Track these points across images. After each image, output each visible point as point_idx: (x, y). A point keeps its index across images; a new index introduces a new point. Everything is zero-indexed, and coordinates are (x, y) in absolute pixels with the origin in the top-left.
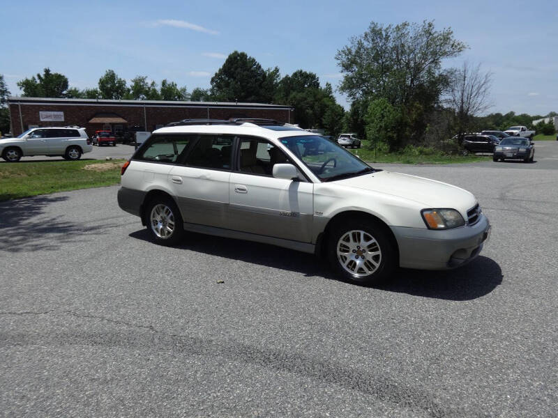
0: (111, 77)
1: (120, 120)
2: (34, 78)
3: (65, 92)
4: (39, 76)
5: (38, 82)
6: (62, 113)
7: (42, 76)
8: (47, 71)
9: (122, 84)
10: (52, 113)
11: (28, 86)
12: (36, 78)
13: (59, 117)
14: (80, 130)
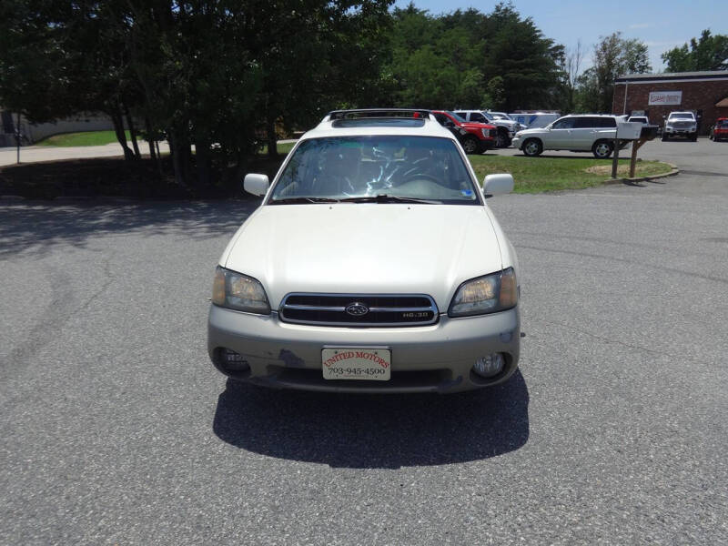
2: (686, 46)
3: (727, 62)
4: (693, 42)
5: (690, 49)
6: (679, 94)
7: (698, 42)
8: (706, 34)
10: (666, 94)
11: (676, 59)
12: (689, 44)
13: (675, 98)
14: (619, 119)
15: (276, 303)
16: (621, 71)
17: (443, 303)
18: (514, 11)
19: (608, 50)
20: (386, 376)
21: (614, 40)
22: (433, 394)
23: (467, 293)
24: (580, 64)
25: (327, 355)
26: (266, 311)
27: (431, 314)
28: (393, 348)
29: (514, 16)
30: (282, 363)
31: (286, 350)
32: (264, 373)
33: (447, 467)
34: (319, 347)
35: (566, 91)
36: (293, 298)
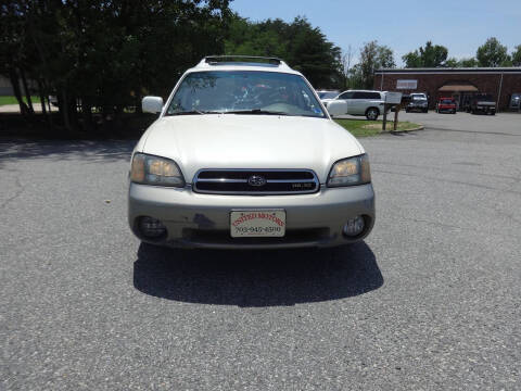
0: (492, 44)
1: (471, 88)
2: (417, 52)
3: (443, 63)
4: (421, 49)
5: (420, 54)
6: (416, 81)
7: (424, 49)
8: (429, 44)
9: (502, 51)
10: (407, 81)
11: (411, 59)
12: (419, 50)
13: (413, 84)
14: (383, 94)
15: (190, 177)
16: (377, 66)
17: (322, 176)
18: (307, 22)
19: (369, 52)
20: (281, 233)
21: (373, 46)
22: (315, 248)
23: (339, 168)
24: (351, 61)
25: (235, 217)
26: (182, 184)
27: (313, 185)
28: (286, 210)
29: (308, 25)
30: (196, 226)
31: (200, 214)
32: (179, 235)
33: (330, 303)
34: (228, 211)
35: (342, 78)
36: (204, 173)
